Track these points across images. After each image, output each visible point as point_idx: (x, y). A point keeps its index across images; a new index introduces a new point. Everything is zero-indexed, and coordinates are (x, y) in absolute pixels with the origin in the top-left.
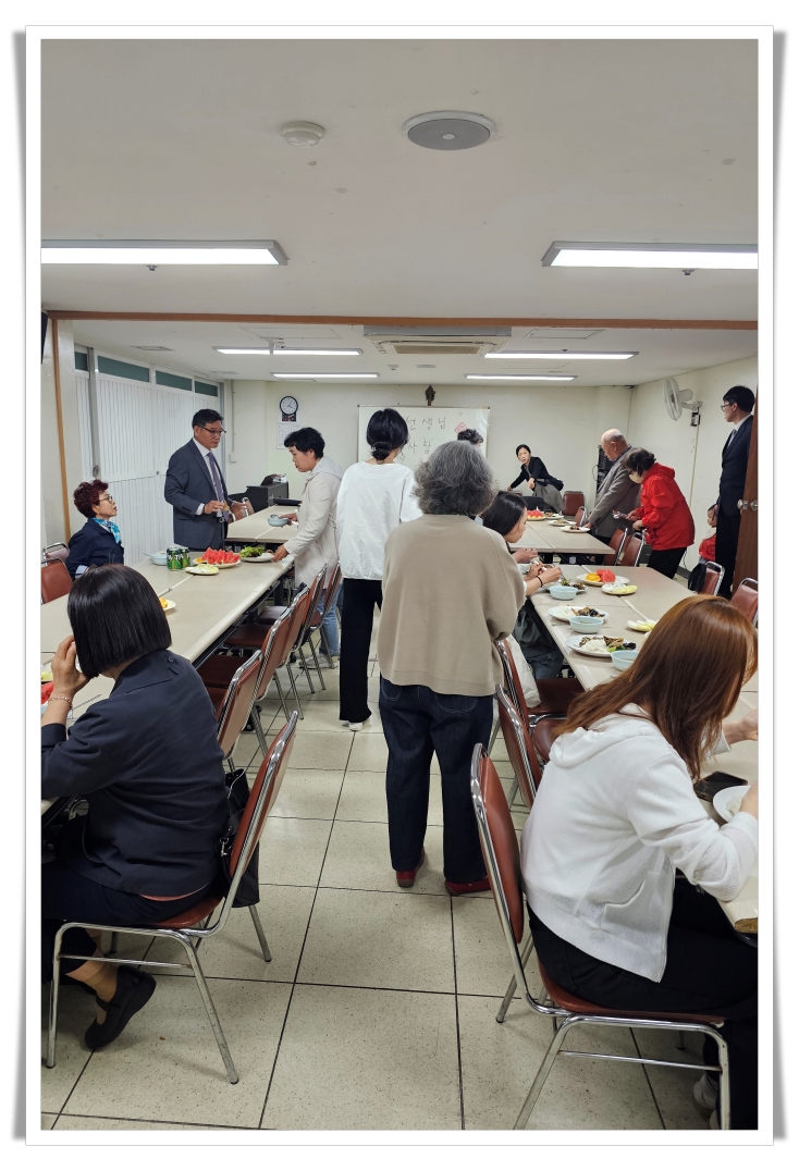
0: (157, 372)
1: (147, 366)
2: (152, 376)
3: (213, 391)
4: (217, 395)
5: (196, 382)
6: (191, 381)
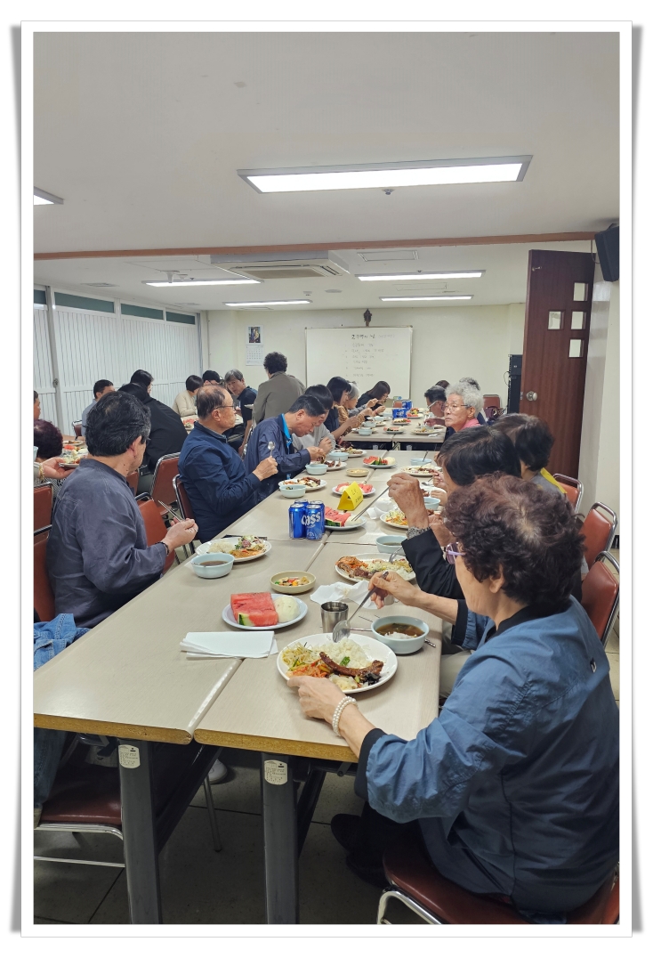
2: (118, 308)
3: (189, 319)
4: (194, 323)
5: (167, 313)
6: (162, 311)
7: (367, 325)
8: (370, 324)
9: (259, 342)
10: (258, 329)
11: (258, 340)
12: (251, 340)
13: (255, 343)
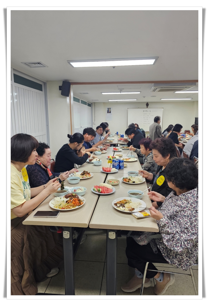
0: (81, 100)
1: (79, 98)
4: (91, 106)
6: (86, 102)
7: (147, 107)
8: (148, 107)
9: (110, 113)
10: (110, 108)
11: (110, 112)
12: (108, 112)
13: (109, 113)
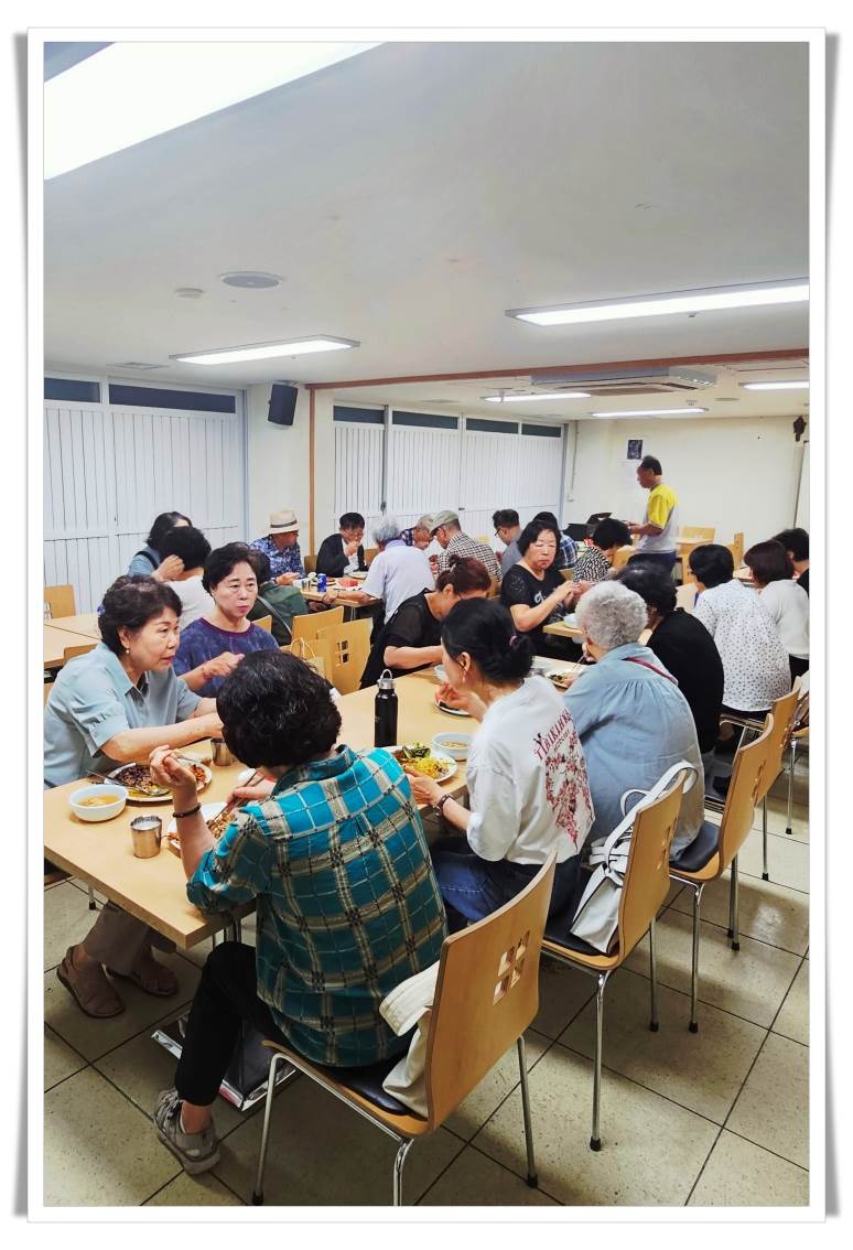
0: (471, 420)
1: (456, 415)
2: (462, 423)
3: (553, 432)
4: (559, 436)
5: (523, 425)
6: (515, 425)
